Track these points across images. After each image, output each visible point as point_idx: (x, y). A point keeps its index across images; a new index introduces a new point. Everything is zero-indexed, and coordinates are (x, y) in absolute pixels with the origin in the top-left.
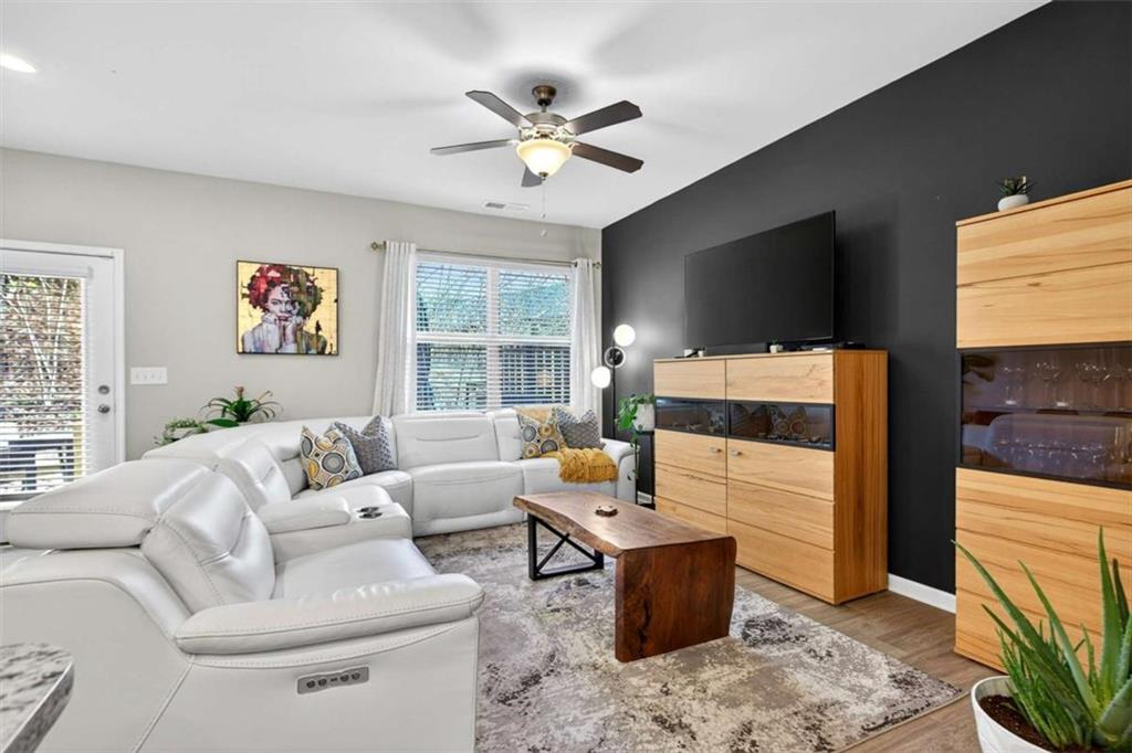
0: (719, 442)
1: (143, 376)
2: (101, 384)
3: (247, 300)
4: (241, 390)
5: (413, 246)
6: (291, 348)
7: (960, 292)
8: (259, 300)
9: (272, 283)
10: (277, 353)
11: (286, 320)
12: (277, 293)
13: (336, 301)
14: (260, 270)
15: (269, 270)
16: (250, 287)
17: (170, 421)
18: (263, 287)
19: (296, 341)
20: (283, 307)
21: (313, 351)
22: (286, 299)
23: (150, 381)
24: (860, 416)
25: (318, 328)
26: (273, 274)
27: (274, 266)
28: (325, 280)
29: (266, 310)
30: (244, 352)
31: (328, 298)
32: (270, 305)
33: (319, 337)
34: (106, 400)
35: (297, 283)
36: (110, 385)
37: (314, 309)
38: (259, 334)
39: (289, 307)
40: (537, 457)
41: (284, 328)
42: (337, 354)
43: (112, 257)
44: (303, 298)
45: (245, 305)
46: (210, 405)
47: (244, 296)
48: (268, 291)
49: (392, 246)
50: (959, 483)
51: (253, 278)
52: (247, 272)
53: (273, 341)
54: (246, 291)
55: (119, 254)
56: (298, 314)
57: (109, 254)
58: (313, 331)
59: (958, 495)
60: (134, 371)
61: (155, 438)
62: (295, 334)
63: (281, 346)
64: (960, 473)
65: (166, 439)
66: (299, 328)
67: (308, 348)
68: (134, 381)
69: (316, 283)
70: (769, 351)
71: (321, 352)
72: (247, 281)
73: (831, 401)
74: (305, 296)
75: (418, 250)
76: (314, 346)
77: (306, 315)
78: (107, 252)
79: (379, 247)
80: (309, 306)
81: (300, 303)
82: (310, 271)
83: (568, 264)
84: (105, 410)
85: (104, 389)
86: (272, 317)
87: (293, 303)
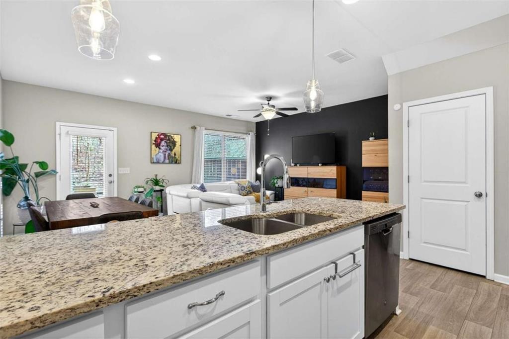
0: (306, 189)
1: (123, 171)
2: (110, 173)
3: (154, 145)
4: (156, 175)
5: (204, 128)
6: (167, 161)
7: (363, 156)
8: (158, 145)
9: (162, 140)
10: (163, 163)
11: (166, 152)
12: (163, 143)
13: (180, 146)
14: (158, 135)
15: (161, 135)
16: (155, 141)
18: (159, 141)
19: (169, 159)
20: (165, 147)
21: (174, 162)
22: (166, 145)
23: (125, 172)
24: (341, 180)
25: (175, 155)
26: (162, 137)
27: (162, 134)
28: (177, 139)
29: (160, 149)
30: (153, 163)
31: (178, 144)
32: (161, 147)
33: (175, 157)
34: (111, 179)
35: (169, 140)
36: (112, 174)
37: (174, 148)
38: (158, 156)
39: (167, 148)
40: (246, 195)
41: (165, 155)
42: (180, 163)
44: (171, 145)
45: (153, 146)
47: (153, 144)
48: (160, 142)
49: (198, 128)
50: (363, 194)
51: (156, 138)
52: (154, 136)
53: (162, 159)
54: (154, 142)
55: (115, 129)
56: (169, 150)
57: (112, 129)
58: (173, 156)
59: (363, 196)
60: (120, 169)
62: (168, 156)
63: (164, 160)
64: (363, 192)
66: (169, 155)
67: (172, 161)
68: (120, 173)
69: (175, 140)
70: (318, 165)
71: (176, 163)
72: (154, 139)
73: (335, 178)
74: (171, 144)
75: (206, 129)
76: (175, 161)
77: (171, 150)
79: (194, 128)
80: (172, 147)
81: (170, 146)
82: (172, 135)
83: (247, 134)
84: (111, 182)
85: (110, 175)
86: (161, 151)
87: (167, 146)
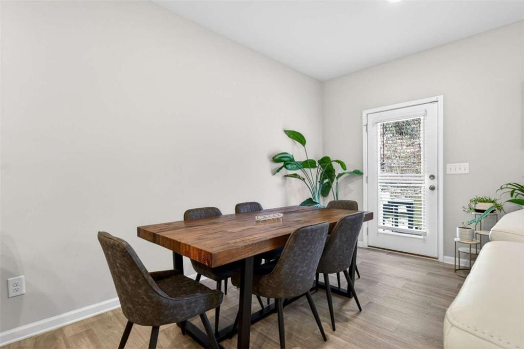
1: (456, 168)
2: (432, 174)
17: (473, 197)
23: (458, 172)
34: (434, 183)
36: (435, 175)
43: (437, 101)
46: (501, 188)
55: (441, 99)
57: (436, 100)
60: (449, 166)
61: (464, 207)
65: (470, 209)
68: (449, 172)
78: (434, 99)
84: (433, 188)
85: (432, 177)
